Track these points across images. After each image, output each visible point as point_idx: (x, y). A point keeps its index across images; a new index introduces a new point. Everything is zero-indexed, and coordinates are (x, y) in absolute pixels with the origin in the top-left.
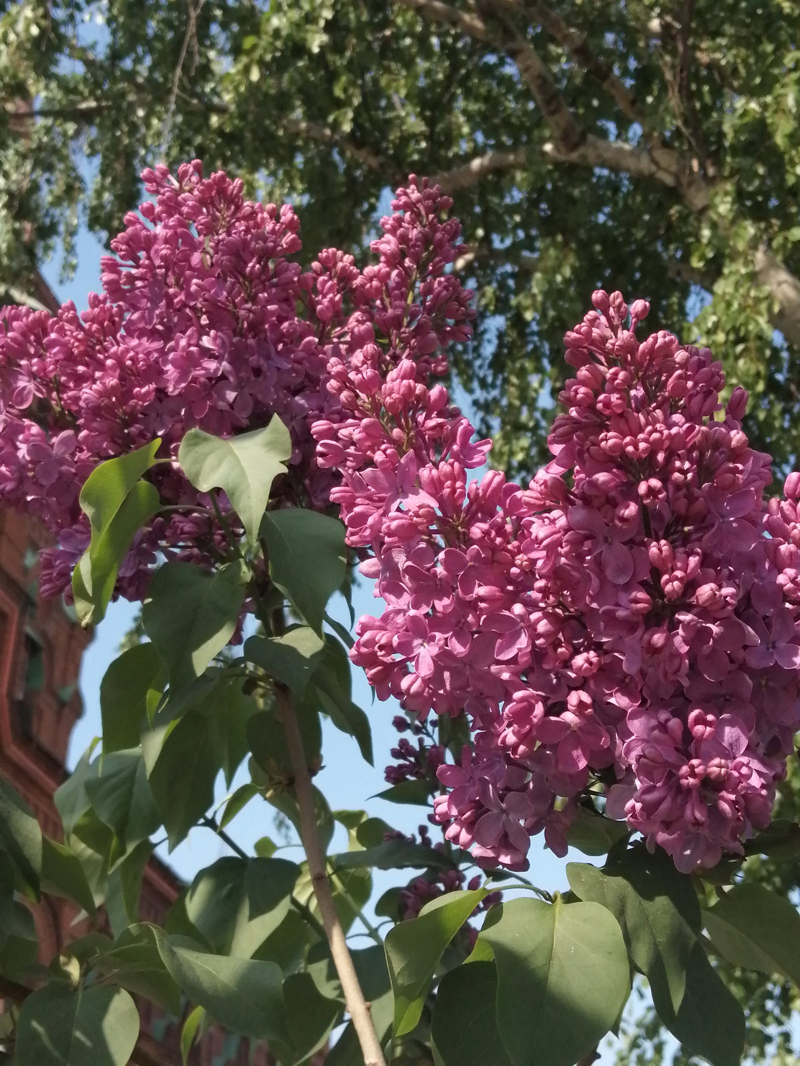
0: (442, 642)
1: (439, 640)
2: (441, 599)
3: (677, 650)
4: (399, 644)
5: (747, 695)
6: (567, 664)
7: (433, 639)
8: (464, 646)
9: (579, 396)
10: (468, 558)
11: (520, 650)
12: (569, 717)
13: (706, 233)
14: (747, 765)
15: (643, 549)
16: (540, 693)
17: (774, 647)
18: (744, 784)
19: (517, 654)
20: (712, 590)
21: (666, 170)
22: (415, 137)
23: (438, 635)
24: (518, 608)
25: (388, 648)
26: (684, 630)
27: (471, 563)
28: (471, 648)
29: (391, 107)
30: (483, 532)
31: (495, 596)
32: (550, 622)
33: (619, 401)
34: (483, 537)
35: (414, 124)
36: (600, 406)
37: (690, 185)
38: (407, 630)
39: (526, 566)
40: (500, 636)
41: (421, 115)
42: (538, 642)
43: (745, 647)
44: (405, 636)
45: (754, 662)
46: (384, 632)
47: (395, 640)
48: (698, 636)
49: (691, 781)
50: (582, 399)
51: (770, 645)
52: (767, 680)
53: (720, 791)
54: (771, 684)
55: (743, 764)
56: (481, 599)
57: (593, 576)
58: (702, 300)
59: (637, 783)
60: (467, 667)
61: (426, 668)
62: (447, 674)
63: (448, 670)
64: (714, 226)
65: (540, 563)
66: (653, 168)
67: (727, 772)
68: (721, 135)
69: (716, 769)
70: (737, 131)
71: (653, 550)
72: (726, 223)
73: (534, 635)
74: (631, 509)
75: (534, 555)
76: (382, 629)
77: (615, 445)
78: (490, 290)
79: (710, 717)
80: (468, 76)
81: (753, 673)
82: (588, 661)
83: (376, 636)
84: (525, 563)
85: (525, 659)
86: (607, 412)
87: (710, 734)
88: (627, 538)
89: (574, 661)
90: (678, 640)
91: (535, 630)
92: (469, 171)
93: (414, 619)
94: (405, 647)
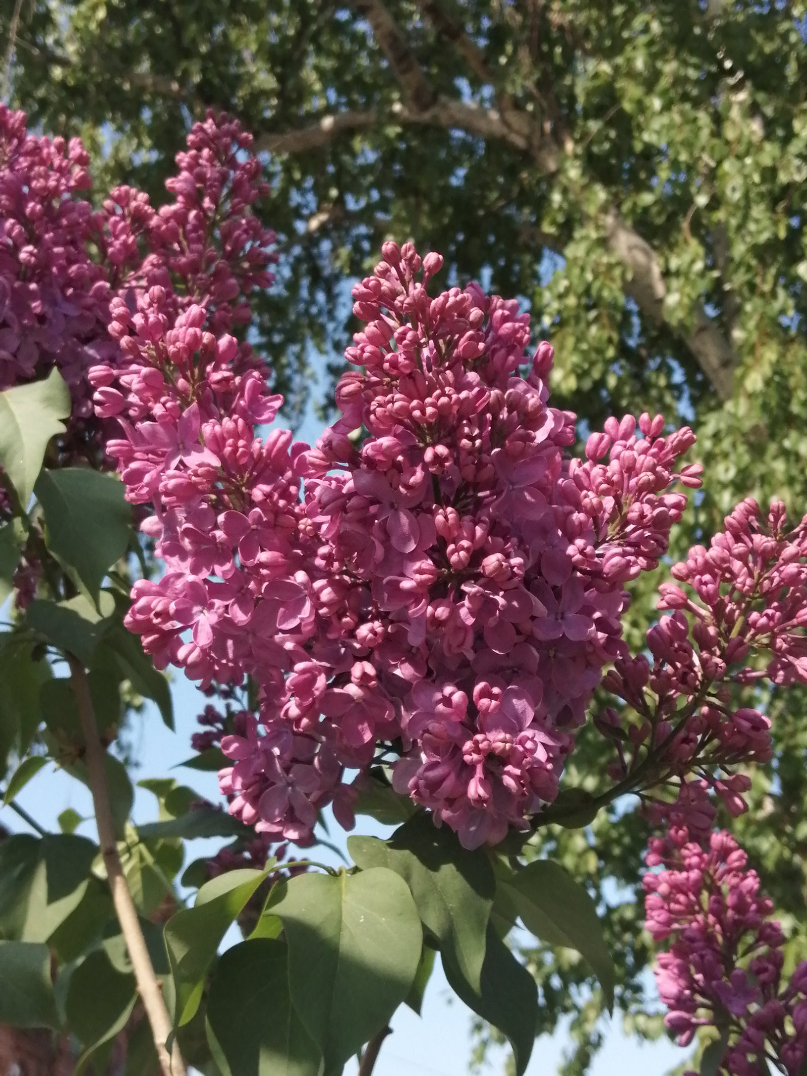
0: (221, 611)
1: (219, 608)
2: (222, 564)
3: (463, 623)
4: (177, 611)
5: (534, 666)
6: (352, 634)
7: (211, 606)
8: (246, 613)
9: (366, 355)
10: (250, 521)
11: (302, 619)
12: (352, 689)
13: (556, 197)
14: (532, 739)
15: (429, 516)
16: (323, 664)
17: (562, 618)
18: (528, 759)
19: (300, 624)
20: (498, 560)
21: (518, 133)
22: (265, 94)
23: (218, 603)
24: (300, 577)
25: (164, 615)
26: (470, 601)
27: (254, 527)
28: (253, 617)
29: (241, 62)
30: (265, 495)
31: (277, 562)
32: (334, 590)
33: (407, 362)
34: (265, 500)
35: (265, 80)
36: (386, 365)
37: (541, 147)
38: (185, 596)
39: (310, 531)
40: (282, 604)
41: (272, 71)
42: (321, 611)
43: (533, 618)
44: (184, 602)
45: (541, 635)
46: (161, 598)
47: (172, 607)
48: (484, 607)
49: (475, 757)
50: (369, 358)
51: (559, 616)
52: (556, 651)
53: (505, 765)
54: (560, 655)
55: (528, 739)
56: (262, 565)
57: (377, 543)
58: (555, 265)
59: (423, 756)
60: (250, 636)
61: (205, 638)
62: (230, 643)
63: (231, 638)
64: (565, 191)
65: (324, 527)
66: (505, 130)
67: (512, 748)
68: (572, 99)
69: (501, 745)
70: (589, 94)
71: (440, 518)
72: (577, 188)
73: (318, 605)
74: (418, 476)
75: (319, 519)
76: (159, 594)
77: (402, 407)
78: (345, 251)
79: (496, 690)
80: (319, 32)
81: (540, 645)
82: (372, 631)
83: (152, 601)
84: (309, 528)
85: (309, 628)
86: (394, 372)
87: (496, 707)
88: (413, 505)
89: (358, 631)
90: (463, 612)
91: (318, 598)
92: (319, 130)
93: (193, 585)
94: (184, 615)
